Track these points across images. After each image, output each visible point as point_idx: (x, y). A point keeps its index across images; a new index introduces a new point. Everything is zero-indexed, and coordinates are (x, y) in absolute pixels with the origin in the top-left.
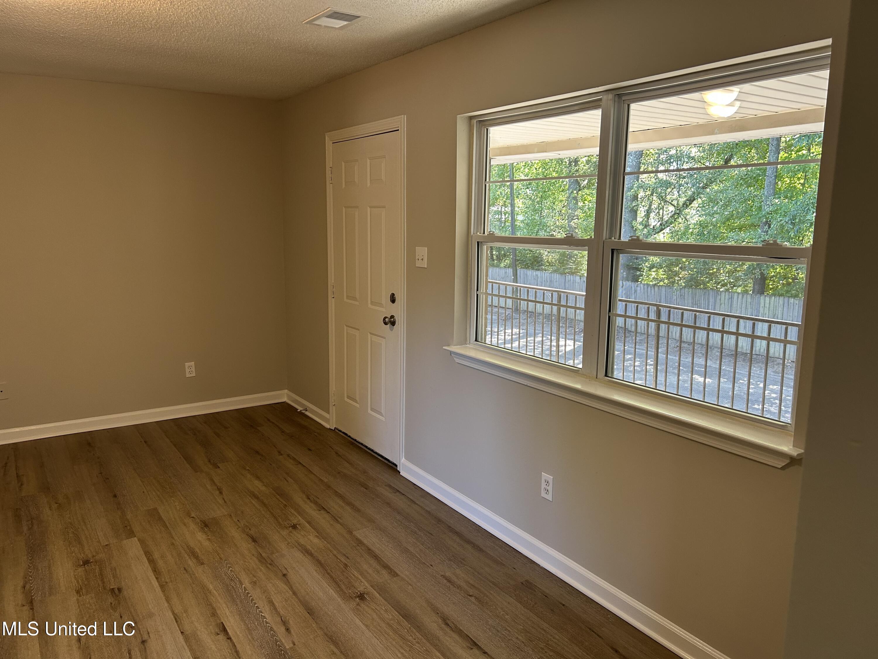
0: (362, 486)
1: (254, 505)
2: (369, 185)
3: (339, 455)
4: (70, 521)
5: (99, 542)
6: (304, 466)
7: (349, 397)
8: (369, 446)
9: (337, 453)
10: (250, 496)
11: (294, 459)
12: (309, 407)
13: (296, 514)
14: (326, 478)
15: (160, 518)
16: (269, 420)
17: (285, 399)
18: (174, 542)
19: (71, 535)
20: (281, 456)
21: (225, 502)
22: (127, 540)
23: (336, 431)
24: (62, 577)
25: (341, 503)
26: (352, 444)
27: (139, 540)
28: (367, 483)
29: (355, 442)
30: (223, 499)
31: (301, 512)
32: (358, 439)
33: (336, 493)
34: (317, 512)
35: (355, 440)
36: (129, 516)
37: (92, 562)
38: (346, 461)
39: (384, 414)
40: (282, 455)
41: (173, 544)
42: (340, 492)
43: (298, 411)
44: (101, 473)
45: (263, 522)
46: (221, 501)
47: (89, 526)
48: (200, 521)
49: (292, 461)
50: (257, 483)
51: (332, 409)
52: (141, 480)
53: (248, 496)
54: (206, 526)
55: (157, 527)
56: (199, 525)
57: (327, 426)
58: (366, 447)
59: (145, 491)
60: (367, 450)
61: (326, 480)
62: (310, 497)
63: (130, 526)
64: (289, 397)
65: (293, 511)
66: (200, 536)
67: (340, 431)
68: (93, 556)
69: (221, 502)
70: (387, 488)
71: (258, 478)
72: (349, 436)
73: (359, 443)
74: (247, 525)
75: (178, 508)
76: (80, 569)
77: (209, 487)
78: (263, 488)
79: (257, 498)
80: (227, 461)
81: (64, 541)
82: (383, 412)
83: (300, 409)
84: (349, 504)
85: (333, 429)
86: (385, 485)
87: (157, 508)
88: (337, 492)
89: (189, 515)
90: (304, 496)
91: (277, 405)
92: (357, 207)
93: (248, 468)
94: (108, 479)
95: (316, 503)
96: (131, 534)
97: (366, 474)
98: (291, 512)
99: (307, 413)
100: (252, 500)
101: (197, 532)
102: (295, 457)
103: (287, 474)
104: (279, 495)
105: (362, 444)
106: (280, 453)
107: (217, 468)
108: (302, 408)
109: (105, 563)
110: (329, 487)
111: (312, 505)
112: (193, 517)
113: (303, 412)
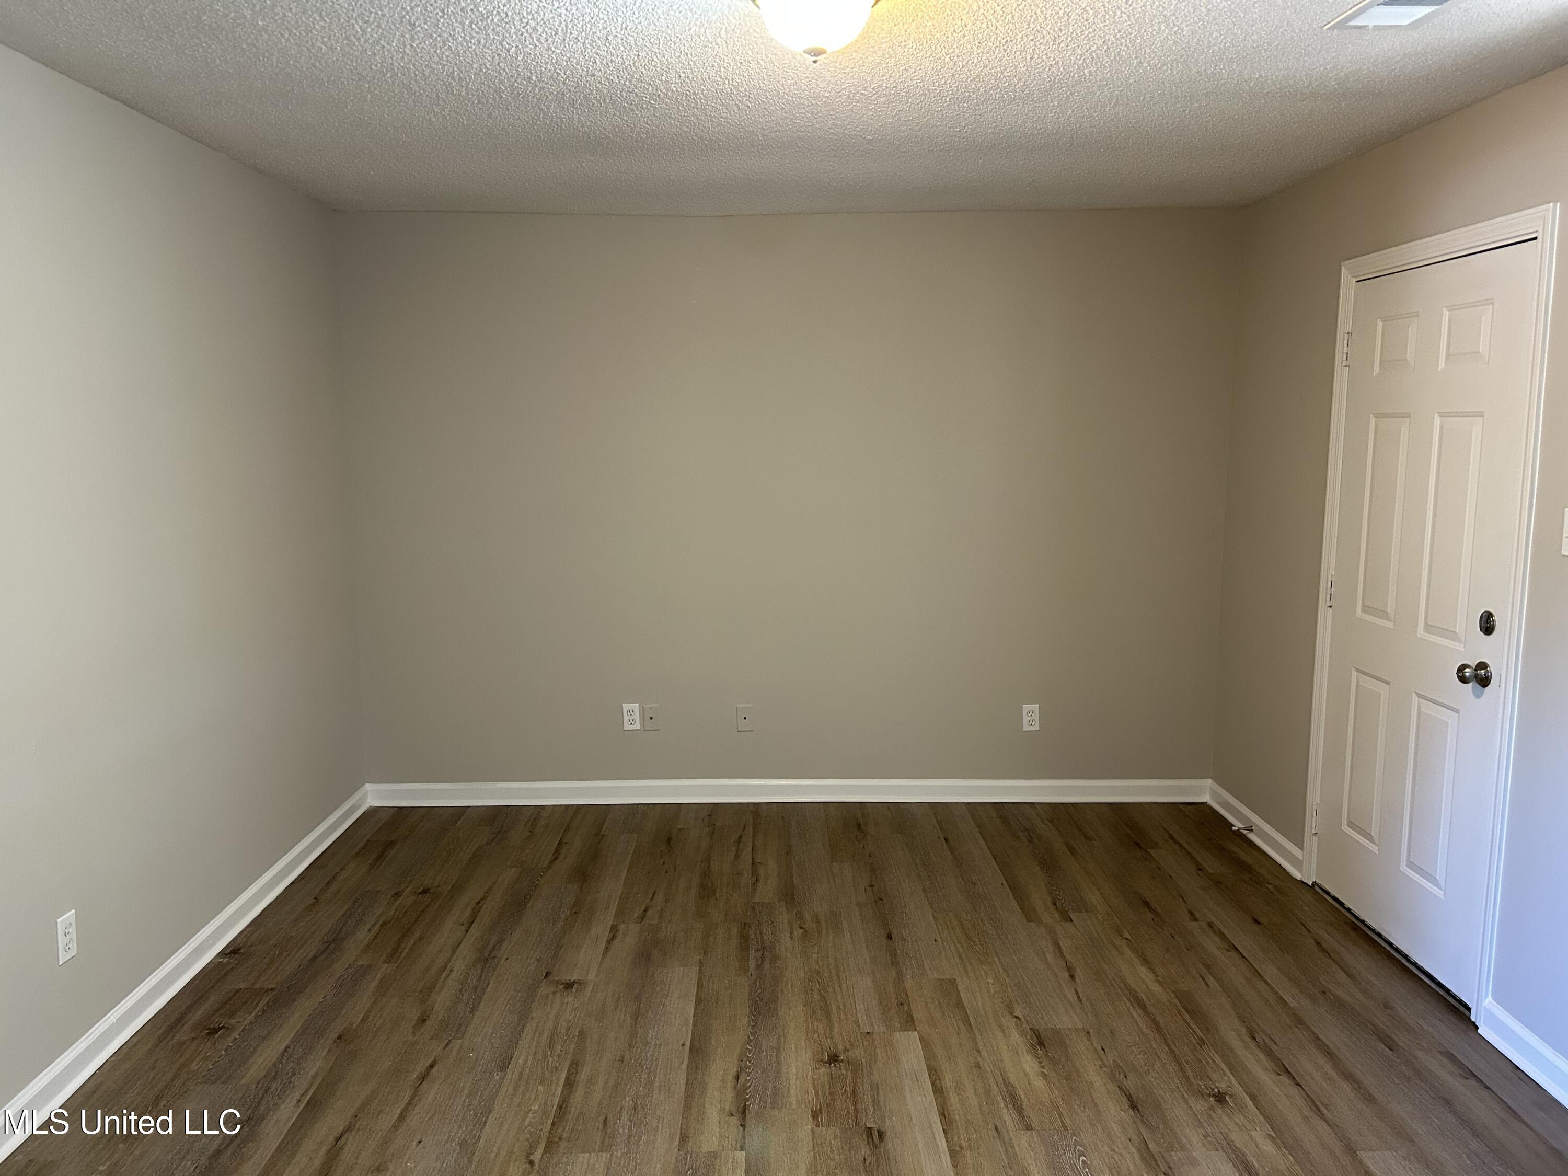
0: (1382, 1040)
1: (1137, 1023)
2: (1442, 365)
3: (1324, 951)
4: (817, 967)
5: (856, 1022)
6: (1244, 957)
7: (1351, 824)
8: (1396, 944)
9: (1318, 943)
10: (1129, 1000)
11: (1223, 936)
12: (1257, 826)
13: (1225, 1068)
14: (1294, 998)
15: (959, 1004)
16: (1172, 838)
17: (1205, 798)
18: (981, 1063)
19: (816, 996)
20: (1194, 923)
21: (1080, 1001)
22: (901, 1033)
23: (1315, 889)
24: (795, 1077)
25: (1328, 1068)
26: (1355, 928)
27: (921, 1039)
28: (1393, 1036)
29: (1363, 927)
30: (1077, 992)
31: (1236, 1068)
32: (1369, 921)
33: (1318, 1042)
34: (1273, 1076)
35: (1363, 922)
36: (909, 983)
37: (842, 1061)
38: (1341, 968)
39: (1442, 883)
40: (1196, 920)
41: (978, 1066)
42: (1325, 1040)
43: (1234, 828)
44: (872, 886)
45: (1153, 1066)
46: (1072, 996)
47: (845, 986)
48: (1030, 1029)
49: (1217, 939)
50: (1143, 971)
51: (1311, 843)
52: (933, 914)
53: (1125, 999)
54: (1041, 1043)
55: (954, 1022)
56: (1028, 1037)
57: (1297, 875)
58: (1391, 944)
59: (939, 939)
60: (1392, 951)
61: (1292, 1003)
62: (1256, 1035)
63: (909, 1006)
64: (1214, 794)
65: (1217, 1058)
66: (1029, 1064)
67: (1328, 893)
68: (846, 1050)
69: (1071, 999)
70: (1445, 1060)
71: (1146, 961)
72: (1349, 910)
73: (1374, 931)
74: (1121, 1064)
75: (992, 991)
76: (823, 1070)
77: (1050, 957)
78: (1156, 988)
79: (1143, 1007)
80: (1087, 911)
81: (805, 1006)
82: (1440, 876)
83: (1237, 825)
84: (1349, 1077)
85: (1310, 883)
86: (1440, 1052)
87: (955, 980)
88: (1319, 1039)
89: (1010, 1009)
90: (1244, 1030)
91: (1190, 807)
92: (1408, 416)
93: (1127, 935)
94: (881, 899)
95: (1269, 1053)
96: (909, 1023)
97: (1389, 1011)
98: (1214, 1061)
99: (1252, 837)
100: (1131, 1008)
101: (1023, 1052)
102: (1225, 931)
103: (1207, 966)
104: (1187, 1011)
105: (1379, 935)
106: (1193, 916)
107: (1067, 921)
108: (1242, 824)
109: (862, 1071)
110: (1299, 1022)
111: (1262, 1056)
112: (1017, 1017)
113: (1245, 832)
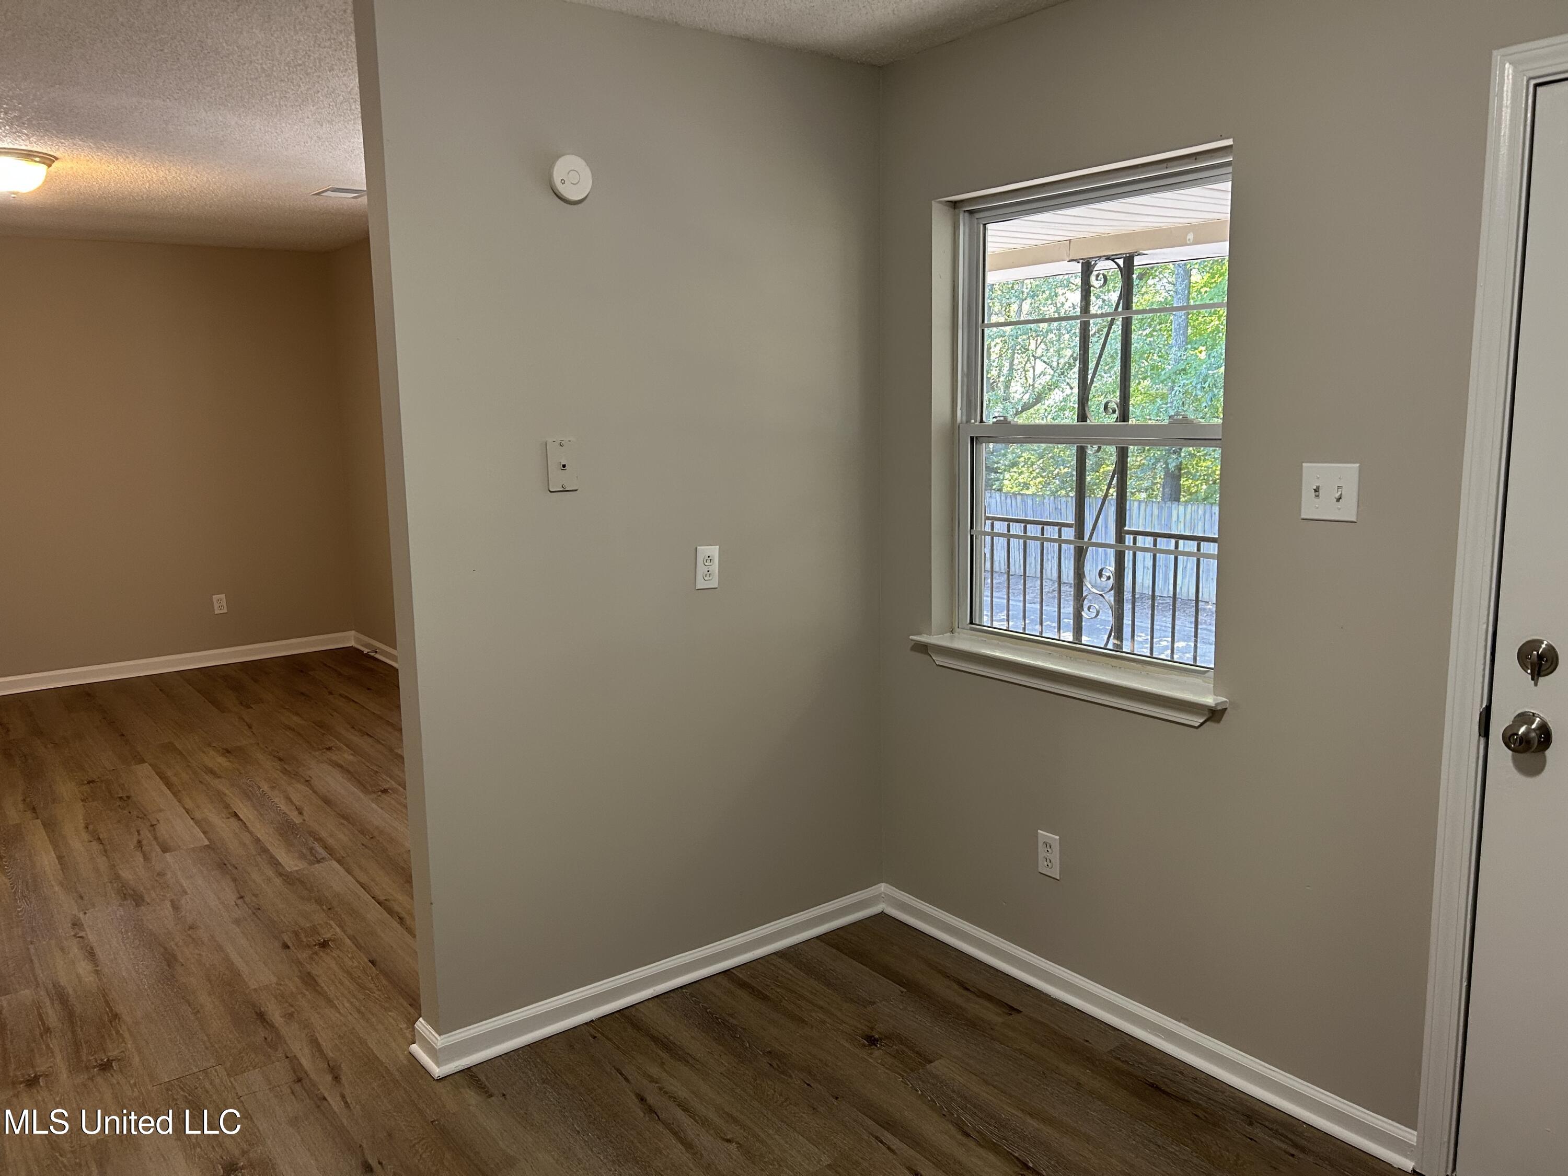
1: (287, 735)
4: (70, 754)
5: (105, 768)
10: (284, 729)
12: (378, 648)
13: (334, 740)
15: (175, 748)
16: (326, 664)
17: (352, 643)
18: (191, 765)
19: (72, 765)
21: (254, 734)
22: (137, 766)
24: (66, 792)
30: (252, 732)
31: (340, 738)
36: (139, 749)
37: (97, 781)
43: (366, 653)
46: (249, 734)
47: (92, 757)
48: (223, 749)
49: (342, 699)
50: (295, 718)
52: (154, 722)
54: (228, 752)
55: (172, 756)
56: (221, 752)
59: (158, 729)
63: (141, 756)
64: (358, 640)
68: (99, 778)
71: (297, 714)
75: (198, 741)
76: (85, 787)
77: (236, 723)
78: (301, 722)
81: (65, 769)
83: (368, 651)
87: (172, 742)
89: (209, 745)
90: (348, 726)
93: (287, 707)
94: (113, 722)
95: (360, 731)
96: (142, 761)
98: (329, 739)
99: (378, 656)
101: (217, 757)
102: (348, 695)
103: (334, 709)
104: (318, 726)
106: (331, 693)
107: (248, 708)
108: (371, 650)
109: (112, 782)
112: (214, 747)
113: (372, 654)
